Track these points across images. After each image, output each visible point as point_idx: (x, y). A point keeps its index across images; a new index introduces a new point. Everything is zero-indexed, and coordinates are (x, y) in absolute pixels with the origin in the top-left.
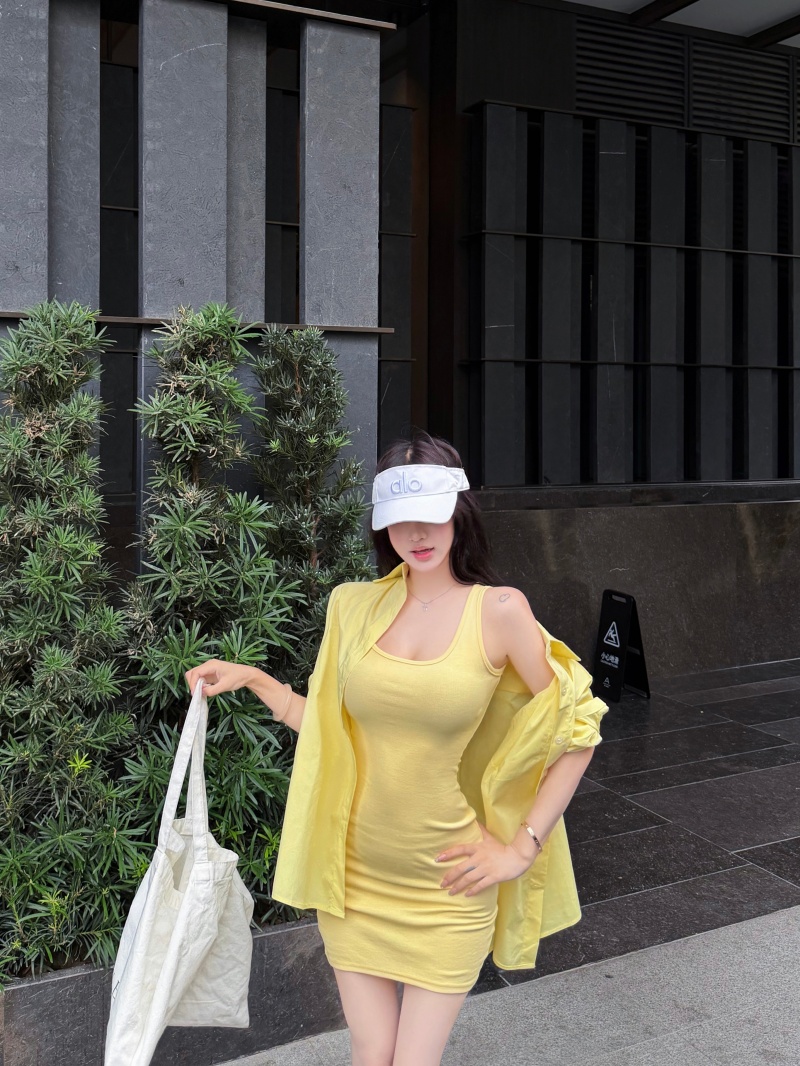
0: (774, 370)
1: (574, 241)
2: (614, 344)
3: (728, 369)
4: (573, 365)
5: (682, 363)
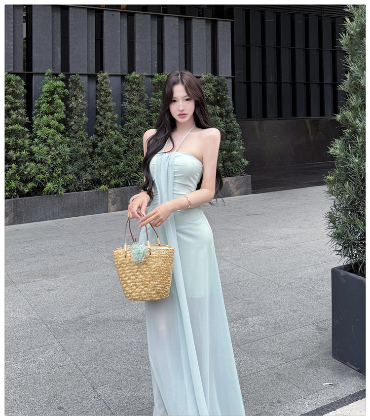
0: (318, 84)
1: (259, 47)
2: (271, 77)
3: (304, 84)
4: (260, 83)
5: (291, 82)
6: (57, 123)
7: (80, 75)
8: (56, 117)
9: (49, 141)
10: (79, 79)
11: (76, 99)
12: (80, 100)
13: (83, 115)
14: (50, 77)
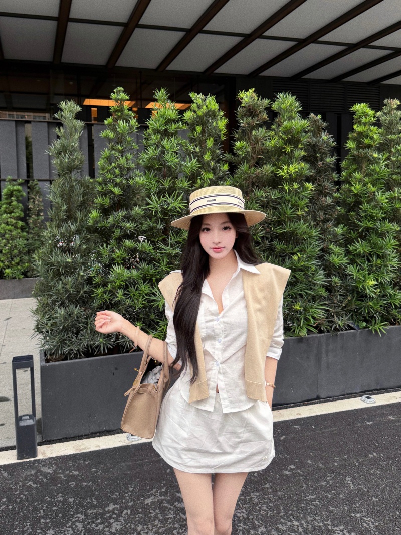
6: (14, 221)
7: (39, 180)
8: (13, 216)
9: (7, 236)
10: (37, 184)
11: (34, 202)
12: (36, 202)
13: (41, 215)
14: (10, 183)
